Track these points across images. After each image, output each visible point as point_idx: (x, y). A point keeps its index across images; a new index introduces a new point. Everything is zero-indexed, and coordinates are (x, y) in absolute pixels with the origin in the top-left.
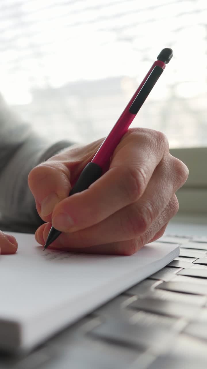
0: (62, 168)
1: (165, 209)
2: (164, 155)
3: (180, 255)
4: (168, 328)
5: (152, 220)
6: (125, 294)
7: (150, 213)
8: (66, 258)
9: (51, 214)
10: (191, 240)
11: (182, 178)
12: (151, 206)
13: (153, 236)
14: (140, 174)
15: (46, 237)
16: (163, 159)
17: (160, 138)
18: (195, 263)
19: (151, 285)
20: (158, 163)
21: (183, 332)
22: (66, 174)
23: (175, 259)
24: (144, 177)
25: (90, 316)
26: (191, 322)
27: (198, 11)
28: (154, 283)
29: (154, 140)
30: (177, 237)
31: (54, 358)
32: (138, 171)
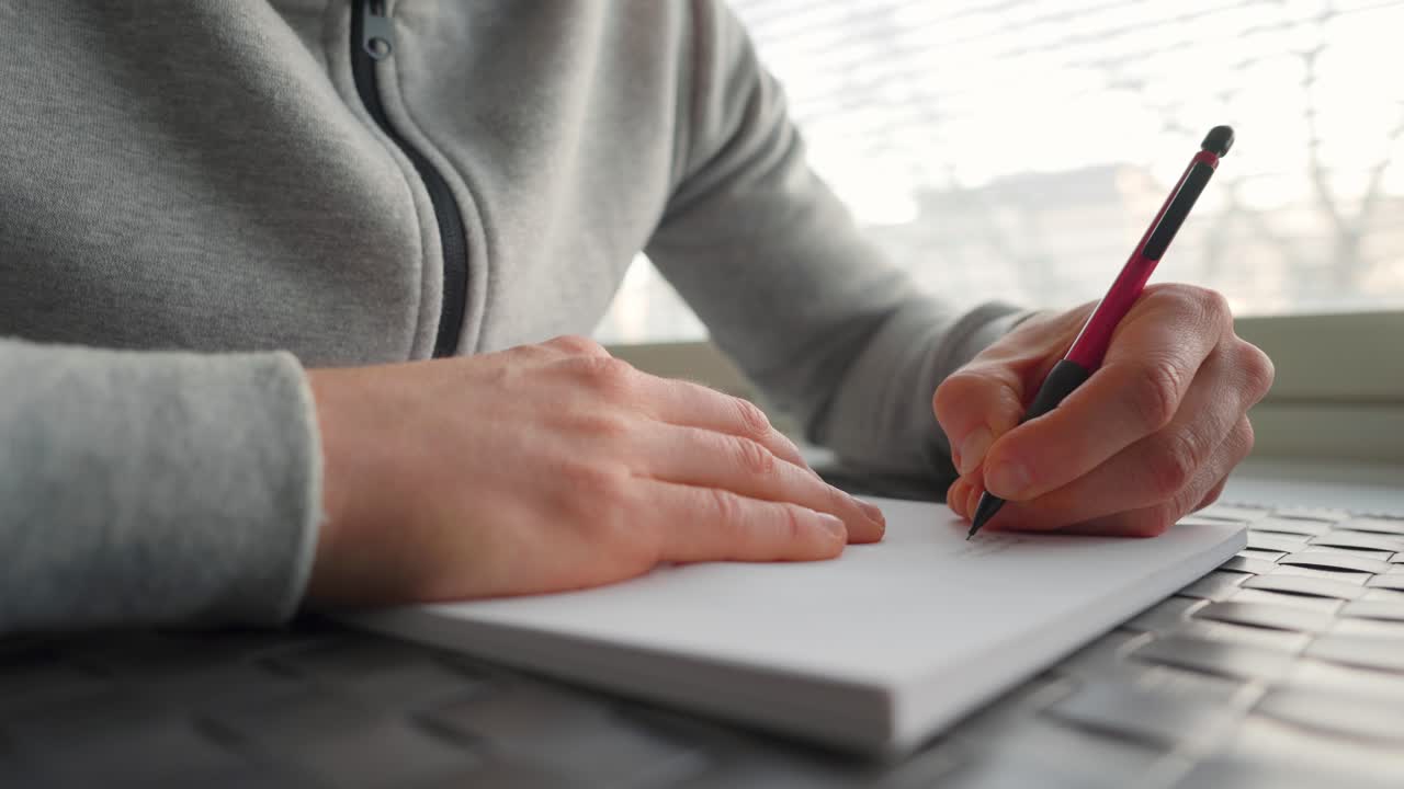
0: (1000, 376)
1: (1224, 443)
2: (1220, 338)
3: (1250, 545)
4: (1223, 700)
5: (1196, 464)
6: (1124, 629)
7: (1191, 449)
8: (1020, 541)
9: (982, 463)
10: (1273, 514)
11: (1259, 381)
12: (1192, 436)
13: (1199, 500)
14: (1166, 375)
15: (973, 510)
16: (1218, 344)
17: (1212, 302)
18: (1281, 561)
19: (1182, 609)
20: (1207, 354)
21: (1256, 710)
22: (1013, 389)
23: (1239, 554)
24: (1174, 381)
25: (1046, 675)
26: (1274, 691)
27: (1288, 25)
28: (1188, 606)
29: (1198, 306)
30: (1240, 506)
31: (966, 766)
32: (1160, 370)
